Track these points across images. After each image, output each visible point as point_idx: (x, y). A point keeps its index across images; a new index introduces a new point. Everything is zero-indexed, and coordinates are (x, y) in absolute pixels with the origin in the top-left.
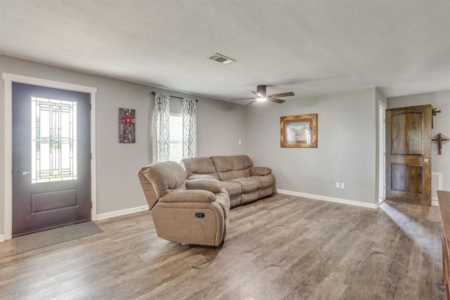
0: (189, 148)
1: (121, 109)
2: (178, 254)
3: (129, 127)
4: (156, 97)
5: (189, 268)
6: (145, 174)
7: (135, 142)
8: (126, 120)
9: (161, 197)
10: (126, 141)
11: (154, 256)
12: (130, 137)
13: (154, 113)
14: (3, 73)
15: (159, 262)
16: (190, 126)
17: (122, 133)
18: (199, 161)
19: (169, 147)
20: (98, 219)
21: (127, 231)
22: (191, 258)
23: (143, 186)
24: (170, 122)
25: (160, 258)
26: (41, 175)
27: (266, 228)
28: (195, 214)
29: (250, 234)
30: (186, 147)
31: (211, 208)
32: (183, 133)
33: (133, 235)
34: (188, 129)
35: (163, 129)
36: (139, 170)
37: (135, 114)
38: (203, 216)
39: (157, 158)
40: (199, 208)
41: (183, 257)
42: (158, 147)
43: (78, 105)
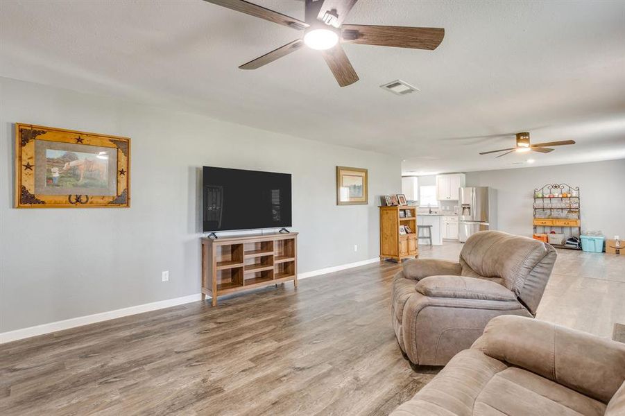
27: (330, 364)
29: (362, 350)
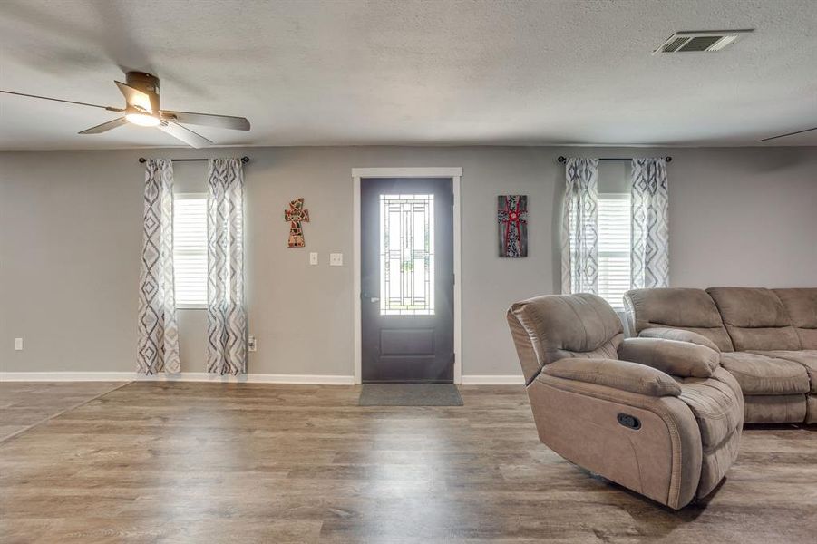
0: (647, 268)
1: (501, 198)
2: (574, 490)
3: (516, 229)
4: (568, 167)
5: (585, 530)
6: (518, 316)
7: (526, 255)
8: (510, 217)
9: (545, 363)
10: (511, 254)
11: (526, 474)
12: (517, 247)
13: (565, 199)
14: (353, 169)
15: (530, 491)
16: (650, 217)
17: (503, 240)
18: (672, 296)
19: (597, 265)
20: (464, 383)
21: (498, 414)
22: (600, 509)
23: (515, 338)
24: (599, 213)
25: (534, 484)
26: (391, 304)
28: (616, 416)
30: (640, 266)
31: (657, 410)
32: (633, 235)
33: (506, 425)
34: (644, 225)
35: (584, 229)
36: (510, 307)
37: (526, 204)
38: (636, 424)
39: (570, 287)
40: (628, 402)
41: (583, 499)
42: (573, 265)
43: (435, 199)
